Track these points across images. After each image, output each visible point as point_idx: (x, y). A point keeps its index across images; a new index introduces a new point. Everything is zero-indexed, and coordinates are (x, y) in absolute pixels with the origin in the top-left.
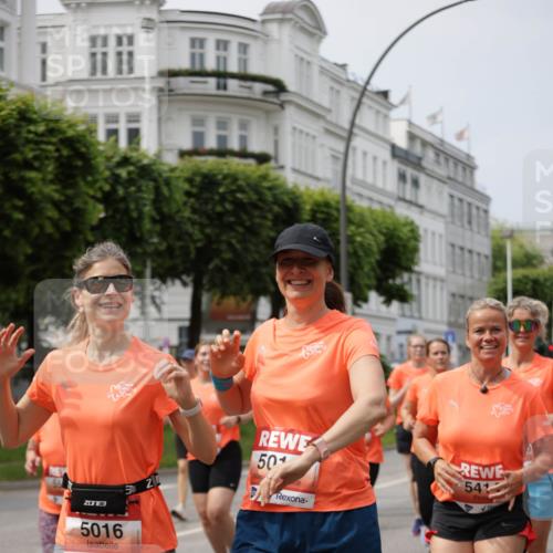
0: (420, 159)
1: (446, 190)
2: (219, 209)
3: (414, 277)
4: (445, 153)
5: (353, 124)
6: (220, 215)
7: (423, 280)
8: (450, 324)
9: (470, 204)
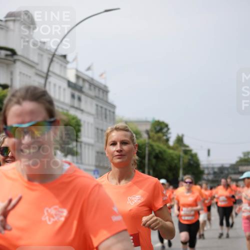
0: (81, 88)
1: (94, 102)
3: (79, 144)
4: (94, 85)
5: (49, 71)
7: (83, 145)
8: (96, 166)
9: (106, 109)
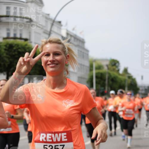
1: (77, 49)
2: (14, 54)
5: (51, 30)
6: (14, 56)
9: (83, 53)
